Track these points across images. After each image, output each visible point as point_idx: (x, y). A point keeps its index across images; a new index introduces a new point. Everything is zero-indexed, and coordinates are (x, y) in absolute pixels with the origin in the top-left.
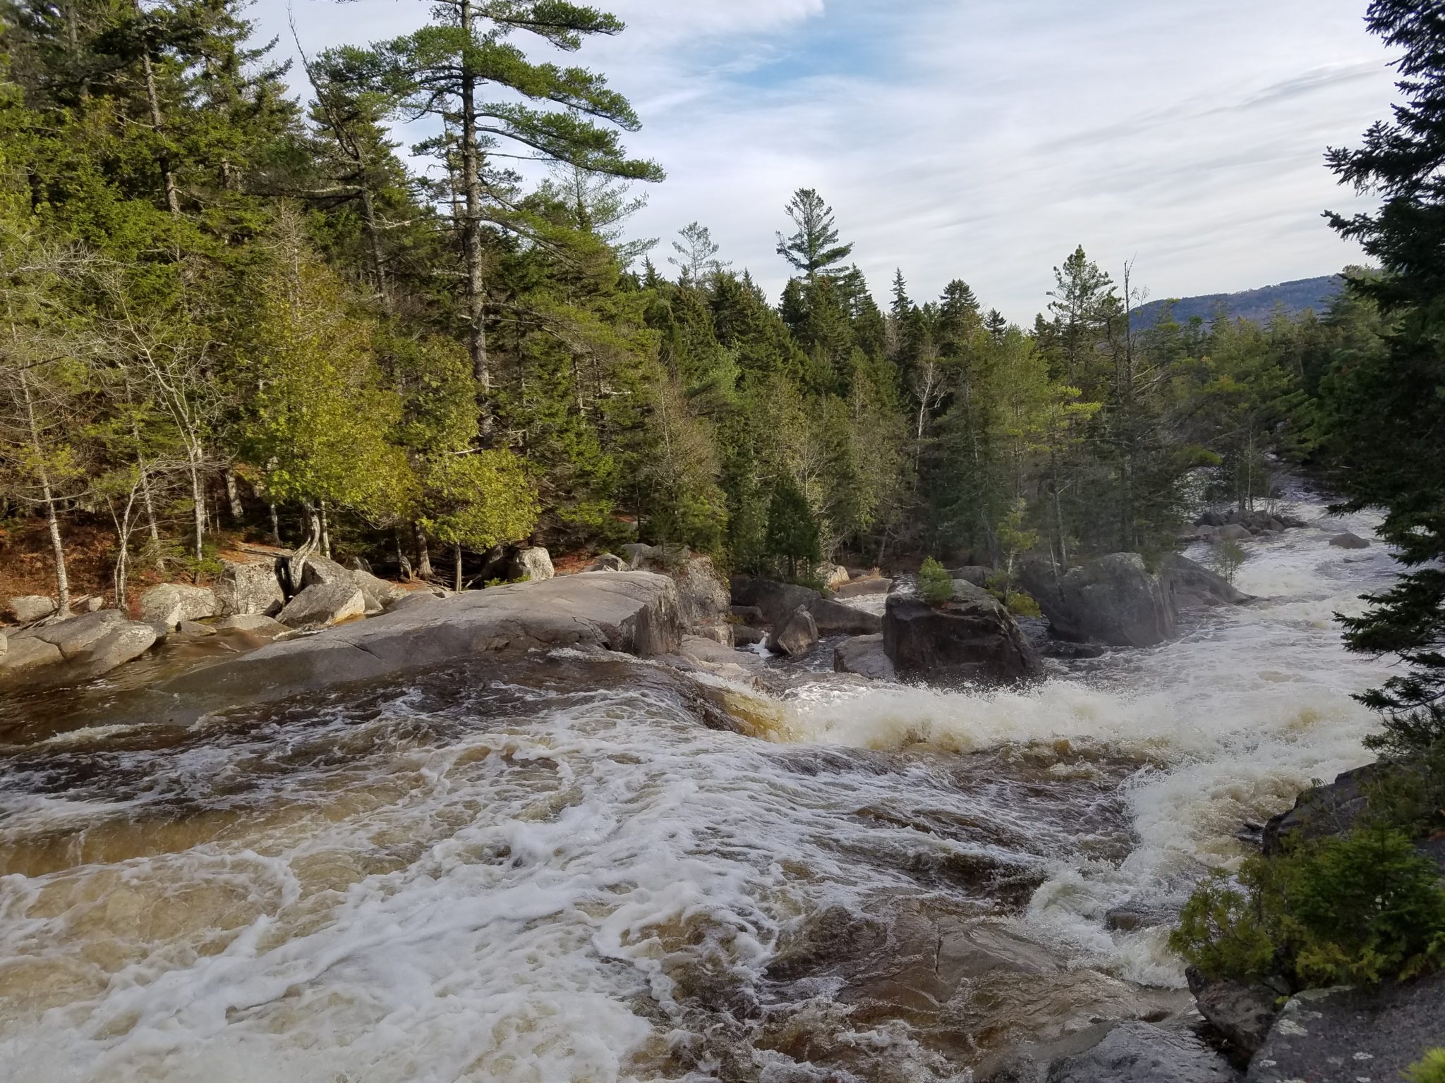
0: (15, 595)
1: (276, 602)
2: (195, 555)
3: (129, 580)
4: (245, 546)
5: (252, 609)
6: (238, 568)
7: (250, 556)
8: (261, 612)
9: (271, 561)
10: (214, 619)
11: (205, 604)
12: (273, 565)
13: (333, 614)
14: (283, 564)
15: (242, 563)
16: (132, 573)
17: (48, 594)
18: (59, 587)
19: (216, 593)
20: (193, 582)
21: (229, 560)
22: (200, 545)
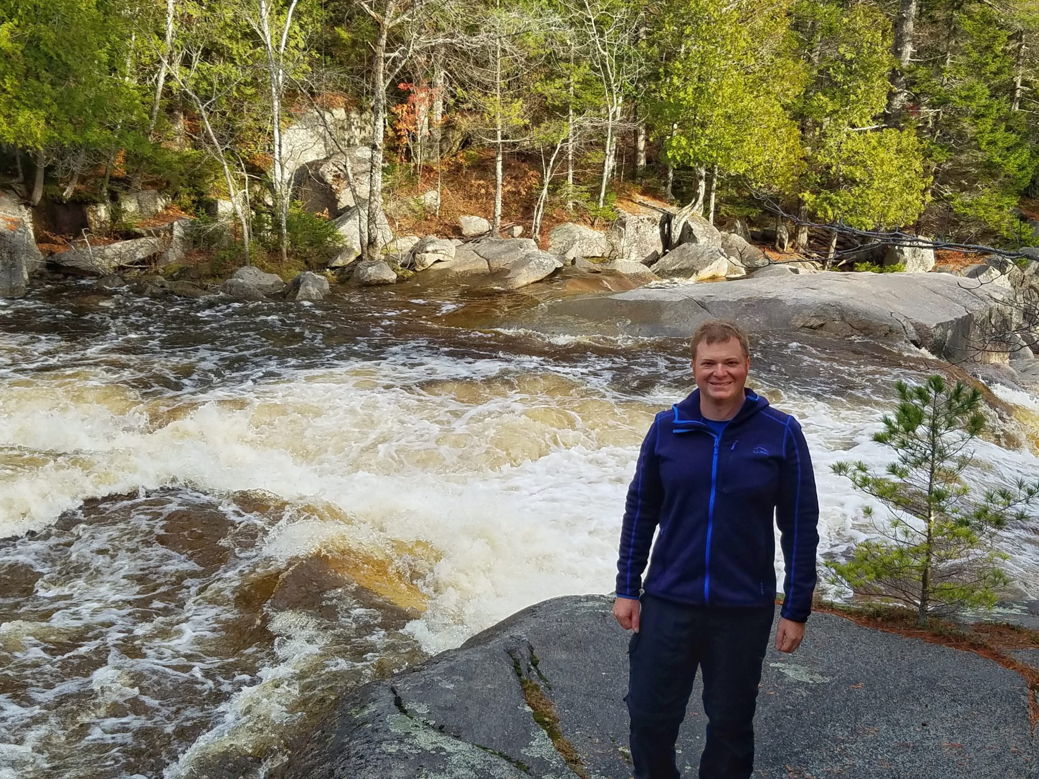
0: (464, 213)
1: (656, 252)
2: (598, 202)
3: (545, 216)
4: (640, 198)
5: (634, 256)
6: (630, 218)
7: (642, 209)
8: (641, 259)
9: (658, 216)
10: (602, 259)
11: (598, 245)
12: (659, 220)
13: (697, 272)
14: (667, 219)
15: (633, 214)
16: (548, 210)
17: (486, 218)
18: (494, 213)
19: (608, 236)
20: (592, 224)
21: (624, 209)
22: (603, 194)
